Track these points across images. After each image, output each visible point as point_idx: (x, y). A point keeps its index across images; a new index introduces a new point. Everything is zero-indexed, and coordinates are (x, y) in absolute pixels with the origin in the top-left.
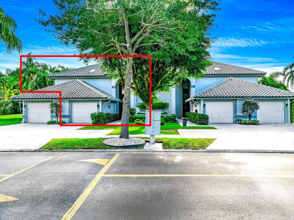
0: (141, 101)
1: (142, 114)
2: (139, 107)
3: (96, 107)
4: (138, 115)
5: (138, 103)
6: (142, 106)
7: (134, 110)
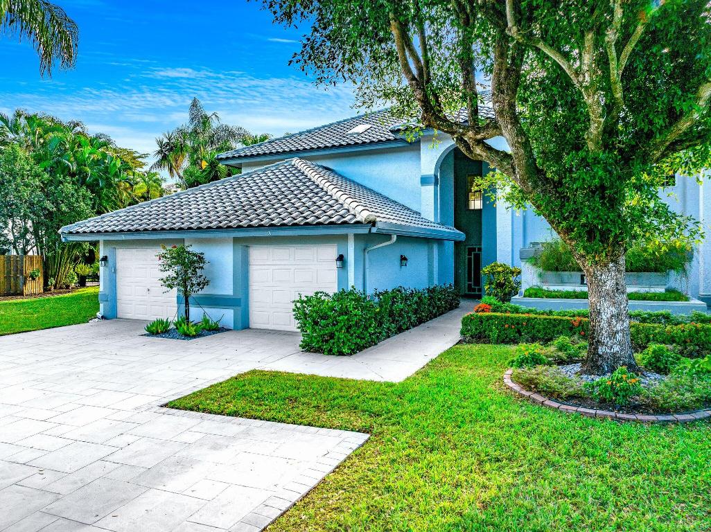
0: (545, 234)
1: (550, 295)
2: (534, 260)
3: (335, 265)
4: (533, 300)
5: (528, 241)
6: (548, 259)
7: (512, 273)
